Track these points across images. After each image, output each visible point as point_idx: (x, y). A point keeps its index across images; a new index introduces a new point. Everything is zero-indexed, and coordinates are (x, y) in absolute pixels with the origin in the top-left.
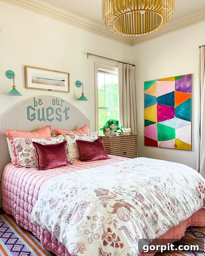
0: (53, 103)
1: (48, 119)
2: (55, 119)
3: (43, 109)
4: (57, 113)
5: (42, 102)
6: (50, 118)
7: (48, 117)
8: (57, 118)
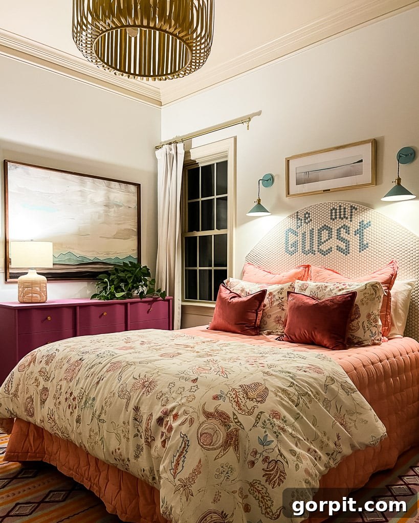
0: (332, 215)
1: (321, 251)
2: (334, 249)
3: (312, 231)
4: (339, 238)
5: (311, 218)
6: (324, 247)
7: (320, 247)
8: (339, 248)
